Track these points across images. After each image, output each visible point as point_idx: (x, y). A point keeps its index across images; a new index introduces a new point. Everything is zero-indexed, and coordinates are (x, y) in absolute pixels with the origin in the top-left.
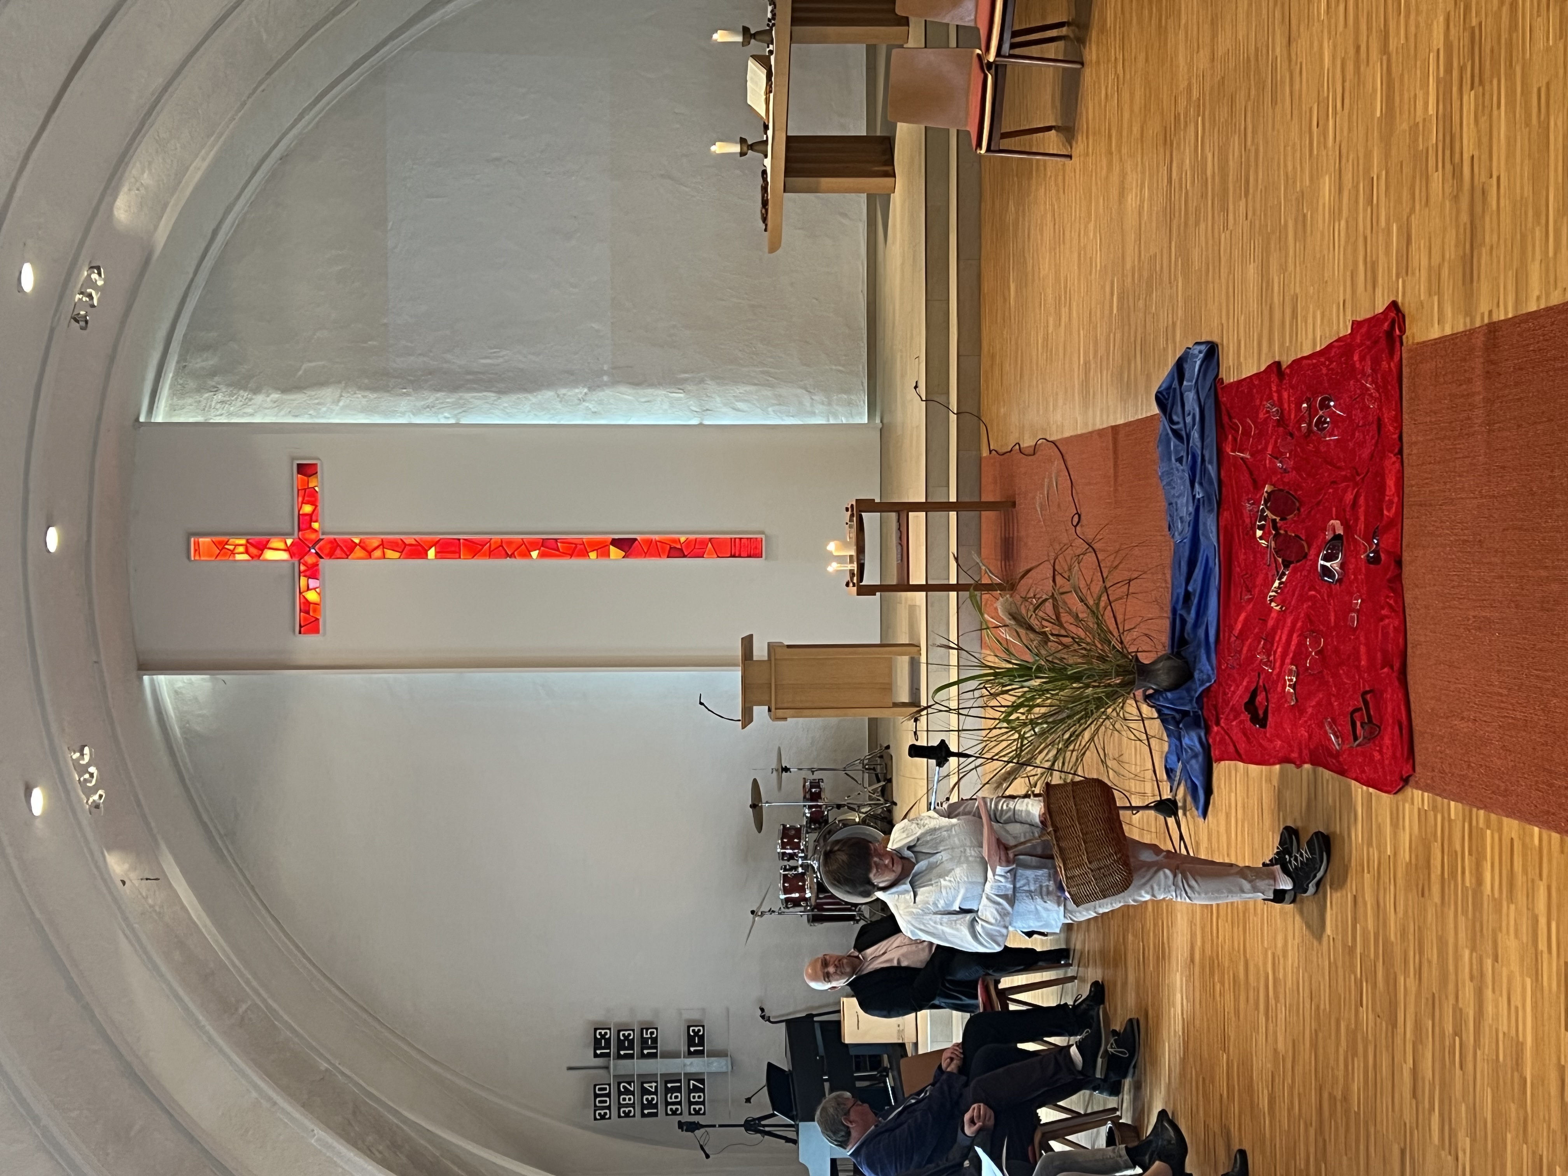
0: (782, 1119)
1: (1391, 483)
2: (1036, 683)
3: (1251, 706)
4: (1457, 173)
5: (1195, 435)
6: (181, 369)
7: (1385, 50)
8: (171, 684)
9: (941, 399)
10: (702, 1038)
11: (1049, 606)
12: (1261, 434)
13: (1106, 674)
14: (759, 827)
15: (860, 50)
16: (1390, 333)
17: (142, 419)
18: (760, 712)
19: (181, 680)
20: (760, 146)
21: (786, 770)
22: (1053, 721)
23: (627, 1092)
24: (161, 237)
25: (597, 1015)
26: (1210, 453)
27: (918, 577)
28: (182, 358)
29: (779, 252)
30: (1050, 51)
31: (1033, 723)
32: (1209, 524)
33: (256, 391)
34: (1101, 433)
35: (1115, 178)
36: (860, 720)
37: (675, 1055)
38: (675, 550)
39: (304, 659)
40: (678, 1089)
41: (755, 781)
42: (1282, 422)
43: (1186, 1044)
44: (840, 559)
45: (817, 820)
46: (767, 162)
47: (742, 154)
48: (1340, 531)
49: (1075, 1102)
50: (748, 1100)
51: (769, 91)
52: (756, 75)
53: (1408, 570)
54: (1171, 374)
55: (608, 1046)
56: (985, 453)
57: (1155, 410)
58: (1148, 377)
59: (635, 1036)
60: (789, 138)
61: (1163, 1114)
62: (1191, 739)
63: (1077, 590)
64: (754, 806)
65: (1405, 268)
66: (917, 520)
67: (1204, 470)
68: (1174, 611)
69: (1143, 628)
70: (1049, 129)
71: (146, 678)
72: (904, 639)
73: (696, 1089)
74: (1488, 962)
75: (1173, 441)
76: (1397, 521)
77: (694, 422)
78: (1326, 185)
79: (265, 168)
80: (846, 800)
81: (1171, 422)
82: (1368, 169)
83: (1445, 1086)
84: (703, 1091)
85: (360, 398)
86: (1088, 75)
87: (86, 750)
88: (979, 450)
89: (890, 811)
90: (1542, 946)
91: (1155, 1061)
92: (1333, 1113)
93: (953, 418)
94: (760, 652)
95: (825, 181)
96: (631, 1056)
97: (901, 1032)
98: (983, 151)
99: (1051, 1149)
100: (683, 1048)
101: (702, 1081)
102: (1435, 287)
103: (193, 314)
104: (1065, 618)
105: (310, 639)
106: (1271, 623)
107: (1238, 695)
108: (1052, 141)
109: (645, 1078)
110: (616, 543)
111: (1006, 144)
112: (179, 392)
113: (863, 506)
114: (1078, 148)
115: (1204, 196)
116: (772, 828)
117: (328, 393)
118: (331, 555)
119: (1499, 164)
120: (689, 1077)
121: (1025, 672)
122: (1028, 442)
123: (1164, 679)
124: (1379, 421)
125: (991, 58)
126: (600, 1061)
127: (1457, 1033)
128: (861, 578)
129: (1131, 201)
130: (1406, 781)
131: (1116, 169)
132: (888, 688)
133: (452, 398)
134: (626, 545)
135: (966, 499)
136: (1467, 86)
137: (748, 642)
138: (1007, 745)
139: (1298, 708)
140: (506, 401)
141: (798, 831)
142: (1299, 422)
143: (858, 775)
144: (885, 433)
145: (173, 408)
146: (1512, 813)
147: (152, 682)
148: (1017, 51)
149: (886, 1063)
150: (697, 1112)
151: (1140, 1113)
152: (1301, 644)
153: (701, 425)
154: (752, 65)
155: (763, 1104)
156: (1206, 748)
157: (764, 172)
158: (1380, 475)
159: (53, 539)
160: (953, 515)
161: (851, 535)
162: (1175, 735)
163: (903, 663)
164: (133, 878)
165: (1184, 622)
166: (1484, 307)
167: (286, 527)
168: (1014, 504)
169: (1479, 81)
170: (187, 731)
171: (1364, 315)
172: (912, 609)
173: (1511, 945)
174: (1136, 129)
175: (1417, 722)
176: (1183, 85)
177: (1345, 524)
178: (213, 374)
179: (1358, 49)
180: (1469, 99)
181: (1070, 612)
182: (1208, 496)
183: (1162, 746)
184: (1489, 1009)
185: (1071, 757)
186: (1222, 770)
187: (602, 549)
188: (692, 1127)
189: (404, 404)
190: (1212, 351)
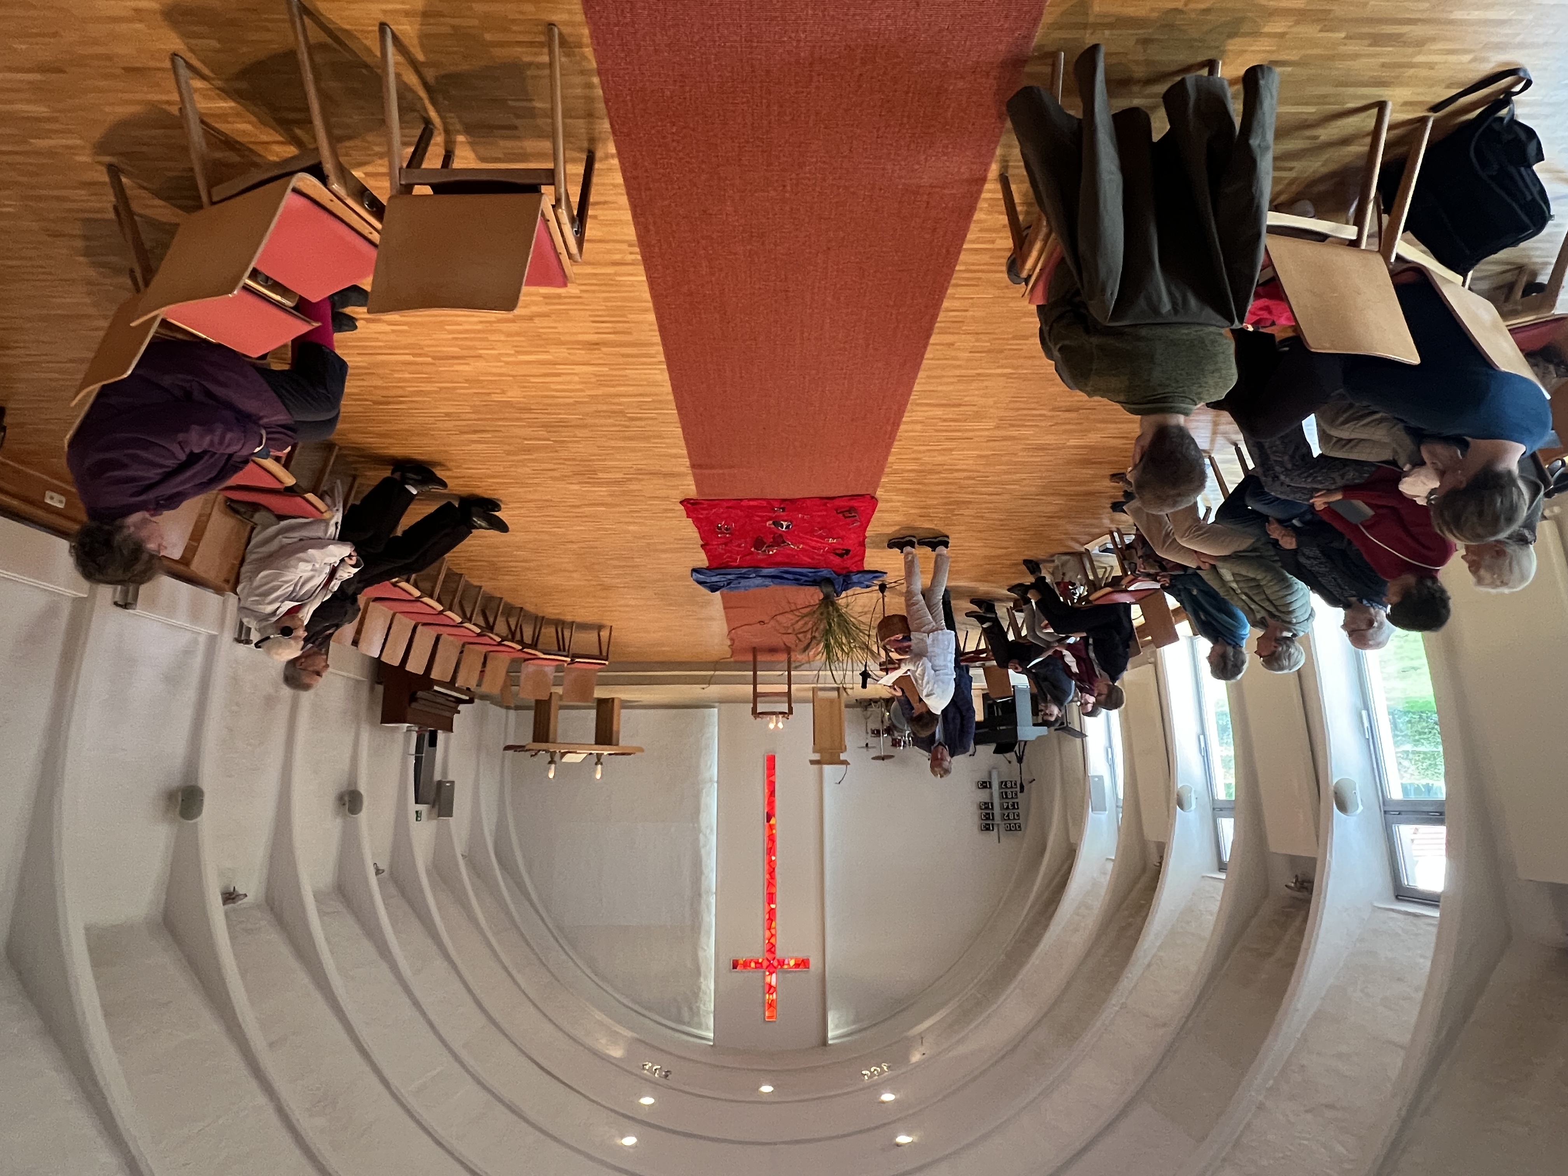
0: (1017, 748)
1: (752, 503)
2: (832, 641)
3: (841, 555)
4: (630, 480)
5: (729, 577)
6: (689, 1024)
7: (578, 507)
8: (832, 1030)
9: (708, 678)
10: (984, 782)
11: (800, 636)
12: (730, 552)
13: (828, 613)
14: (892, 757)
15: (561, 712)
16: (692, 504)
17: (712, 1043)
18: (843, 757)
19: (830, 1025)
20: (599, 756)
21: (867, 745)
22: (848, 634)
23: (1008, 816)
24: (629, 1034)
25: (976, 829)
26: (737, 571)
27: (784, 688)
28: (684, 1023)
29: (644, 747)
30: (567, 634)
31: (849, 643)
32: (766, 571)
33: (699, 988)
34: (726, 613)
35: (622, 609)
36: (847, 713)
37: (991, 794)
38: (772, 793)
39: (820, 966)
40: (1006, 793)
41: (874, 758)
42: (726, 544)
43: (980, 581)
44: (777, 723)
45: (889, 731)
46: (606, 753)
47: (601, 764)
48: (771, 522)
49: (1005, 624)
50: (1010, 762)
51: (575, 753)
52: (569, 758)
53: (787, 497)
54: (705, 587)
55: (989, 825)
56: (732, 659)
57: (718, 593)
58: (704, 595)
59: (984, 812)
60: (597, 743)
61: (1009, 590)
62: (855, 578)
63: (792, 625)
64: (883, 759)
65: (666, 498)
66: (761, 688)
67: (744, 573)
68: (802, 585)
69: (809, 598)
70: (599, 635)
71: (830, 1042)
72: (810, 694)
73: (1006, 785)
74: (945, 467)
75: (732, 585)
76: (768, 501)
77: (716, 785)
78: (631, 528)
79: (600, 983)
80: (880, 719)
81: (723, 586)
82: (626, 512)
83: (995, 483)
84: (1006, 782)
85: (703, 939)
86: (578, 620)
87: (864, 1072)
88: (730, 662)
89: (884, 699)
90: (940, 447)
91: (988, 593)
92: (1008, 525)
93: (717, 673)
94: (816, 757)
95: (615, 728)
96: (993, 814)
97: (977, 696)
98: (607, 663)
99: (1026, 636)
100: (988, 791)
101: (1002, 782)
102: (675, 487)
103: (664, 1018)
104: (804, 629)
105: (812, 962)
106: (807, 548)
107: (837, 560)
108: (605, 634)
109: (1002, 808)
110: (768, 820)
111: (604, 654)
112: (699, 1026)
113: (754, 712)
114: (608, 623)
115: (631, 574)
116: (892, 751)
117: (701, 954)
118: (774, 953)
119: (629, 464)
120: (1001, 787)
121: (827, 646)
122: (729, 643)
123: (829, 589)
124: (728, 507)
125: (569, 659)
126: (996, 829)
127: (973, 479)
128: (784, 713)
129: (632, 602)
130: (873, 498)
131: (619, 608)
132: (831, 701)
133: (704, 896)
134: (769, 817)
135: (752, 667)
136: (596, 476)
137: (813, 762)
138: (858, 654)
139: (842, 538)
140: (705, 871)
141: (893, 740)
142: (725, 537)
143: (869, 713)
144: (722, 701)
145: (707, 1029)
146: (886, 458)
147: (833, 1039)
148: (567, 648)
149: (991, 702)
150: (1015, 784)
151: (1009, 599)
152: (817, 536)
153: (718, 782)
154: (564, 760)
155: (1011, 756)
156: (859, 572)
157: (610, 754)
158: (750, 507)
159: (767, 1089)
160: (758, 673)
161: (768, 718)
162: (854, 584)
163: (821, 694)
164: (922, 1049)
165: (806, 581)
166: (683, 469)
167: (761, 974)
168: (754, 648)
169: (595, 472)
170: (855, 1022)
171: (684, 513)
172: (797, 690)
173: (940, 459)
174: (601, 600)
175: (850, 493)
176: (586, 583)
177: (770, 520)
178: (691, 1009)
179: (577, 517)
180: (600, 475)
181: (802, 628)
182: (755, 572)
183: (858, 590)
184: (964, 467)
185: (862, 627)
186: (867, 567)
187: (771, 827)
188: (1022, 787)
189: (706, 918)
190: (695, 570)
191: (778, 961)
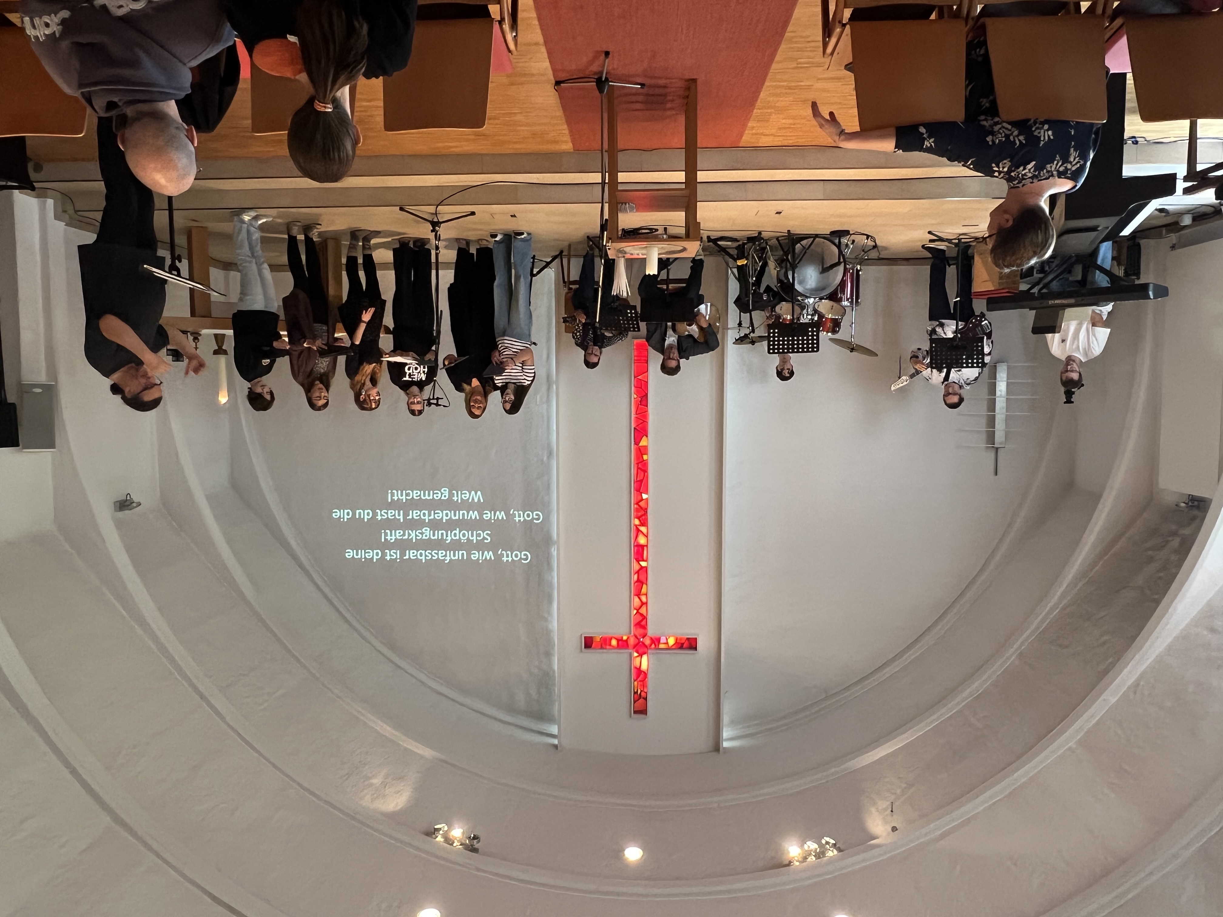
71: (726, 744)
105: (700, 643)
110: (637, 441)
118: (644, 627)
134: (638, 436)
147: (727, 741)
167: (626, 656)
178: (528, 694)
187: (642, 451)
191: (651, 639)
